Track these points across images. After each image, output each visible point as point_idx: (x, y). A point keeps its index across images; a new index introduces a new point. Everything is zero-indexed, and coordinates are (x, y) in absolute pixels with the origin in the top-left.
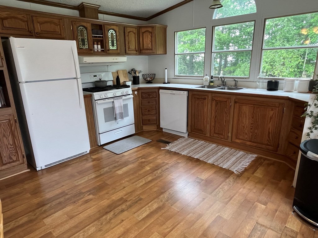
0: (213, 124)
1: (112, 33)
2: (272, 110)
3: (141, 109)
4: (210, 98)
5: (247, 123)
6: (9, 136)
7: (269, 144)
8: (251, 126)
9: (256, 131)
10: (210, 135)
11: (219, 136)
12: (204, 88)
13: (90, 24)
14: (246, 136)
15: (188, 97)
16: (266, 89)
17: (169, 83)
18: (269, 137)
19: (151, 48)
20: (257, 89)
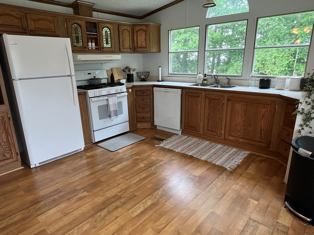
0: (206, 121)
1: (106, 31)
2: (264, 107)
3: (135, 106)
4: (203, 96)
5: (240, 120)
6: (3, 133)
7: (261, 140)
8: (243, 124)
9: (249, 128)
10: (204, 132)
11: (212, 133)
12: (198, 86)
13: (85, 22)
14: (239, 134)
15: (182, 94)
16: (258, 87)
17: (163, 81)
18: (261, 134)
19: (145, 46)
20: (250, 87)
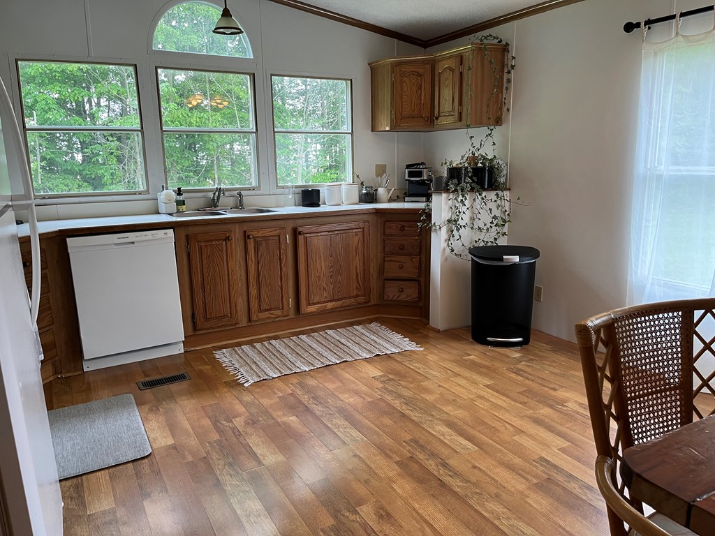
4: (238, 235)
5: (323, 268)
7: (359, 293)
8: (330, 272)
9: (339, 278)
10: (250, 320)
11: (272, 314)
18: (358, 282)
